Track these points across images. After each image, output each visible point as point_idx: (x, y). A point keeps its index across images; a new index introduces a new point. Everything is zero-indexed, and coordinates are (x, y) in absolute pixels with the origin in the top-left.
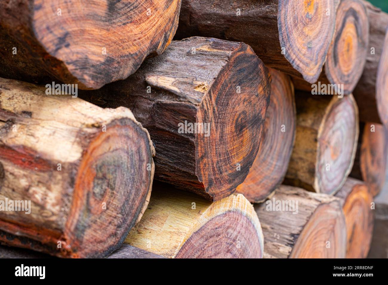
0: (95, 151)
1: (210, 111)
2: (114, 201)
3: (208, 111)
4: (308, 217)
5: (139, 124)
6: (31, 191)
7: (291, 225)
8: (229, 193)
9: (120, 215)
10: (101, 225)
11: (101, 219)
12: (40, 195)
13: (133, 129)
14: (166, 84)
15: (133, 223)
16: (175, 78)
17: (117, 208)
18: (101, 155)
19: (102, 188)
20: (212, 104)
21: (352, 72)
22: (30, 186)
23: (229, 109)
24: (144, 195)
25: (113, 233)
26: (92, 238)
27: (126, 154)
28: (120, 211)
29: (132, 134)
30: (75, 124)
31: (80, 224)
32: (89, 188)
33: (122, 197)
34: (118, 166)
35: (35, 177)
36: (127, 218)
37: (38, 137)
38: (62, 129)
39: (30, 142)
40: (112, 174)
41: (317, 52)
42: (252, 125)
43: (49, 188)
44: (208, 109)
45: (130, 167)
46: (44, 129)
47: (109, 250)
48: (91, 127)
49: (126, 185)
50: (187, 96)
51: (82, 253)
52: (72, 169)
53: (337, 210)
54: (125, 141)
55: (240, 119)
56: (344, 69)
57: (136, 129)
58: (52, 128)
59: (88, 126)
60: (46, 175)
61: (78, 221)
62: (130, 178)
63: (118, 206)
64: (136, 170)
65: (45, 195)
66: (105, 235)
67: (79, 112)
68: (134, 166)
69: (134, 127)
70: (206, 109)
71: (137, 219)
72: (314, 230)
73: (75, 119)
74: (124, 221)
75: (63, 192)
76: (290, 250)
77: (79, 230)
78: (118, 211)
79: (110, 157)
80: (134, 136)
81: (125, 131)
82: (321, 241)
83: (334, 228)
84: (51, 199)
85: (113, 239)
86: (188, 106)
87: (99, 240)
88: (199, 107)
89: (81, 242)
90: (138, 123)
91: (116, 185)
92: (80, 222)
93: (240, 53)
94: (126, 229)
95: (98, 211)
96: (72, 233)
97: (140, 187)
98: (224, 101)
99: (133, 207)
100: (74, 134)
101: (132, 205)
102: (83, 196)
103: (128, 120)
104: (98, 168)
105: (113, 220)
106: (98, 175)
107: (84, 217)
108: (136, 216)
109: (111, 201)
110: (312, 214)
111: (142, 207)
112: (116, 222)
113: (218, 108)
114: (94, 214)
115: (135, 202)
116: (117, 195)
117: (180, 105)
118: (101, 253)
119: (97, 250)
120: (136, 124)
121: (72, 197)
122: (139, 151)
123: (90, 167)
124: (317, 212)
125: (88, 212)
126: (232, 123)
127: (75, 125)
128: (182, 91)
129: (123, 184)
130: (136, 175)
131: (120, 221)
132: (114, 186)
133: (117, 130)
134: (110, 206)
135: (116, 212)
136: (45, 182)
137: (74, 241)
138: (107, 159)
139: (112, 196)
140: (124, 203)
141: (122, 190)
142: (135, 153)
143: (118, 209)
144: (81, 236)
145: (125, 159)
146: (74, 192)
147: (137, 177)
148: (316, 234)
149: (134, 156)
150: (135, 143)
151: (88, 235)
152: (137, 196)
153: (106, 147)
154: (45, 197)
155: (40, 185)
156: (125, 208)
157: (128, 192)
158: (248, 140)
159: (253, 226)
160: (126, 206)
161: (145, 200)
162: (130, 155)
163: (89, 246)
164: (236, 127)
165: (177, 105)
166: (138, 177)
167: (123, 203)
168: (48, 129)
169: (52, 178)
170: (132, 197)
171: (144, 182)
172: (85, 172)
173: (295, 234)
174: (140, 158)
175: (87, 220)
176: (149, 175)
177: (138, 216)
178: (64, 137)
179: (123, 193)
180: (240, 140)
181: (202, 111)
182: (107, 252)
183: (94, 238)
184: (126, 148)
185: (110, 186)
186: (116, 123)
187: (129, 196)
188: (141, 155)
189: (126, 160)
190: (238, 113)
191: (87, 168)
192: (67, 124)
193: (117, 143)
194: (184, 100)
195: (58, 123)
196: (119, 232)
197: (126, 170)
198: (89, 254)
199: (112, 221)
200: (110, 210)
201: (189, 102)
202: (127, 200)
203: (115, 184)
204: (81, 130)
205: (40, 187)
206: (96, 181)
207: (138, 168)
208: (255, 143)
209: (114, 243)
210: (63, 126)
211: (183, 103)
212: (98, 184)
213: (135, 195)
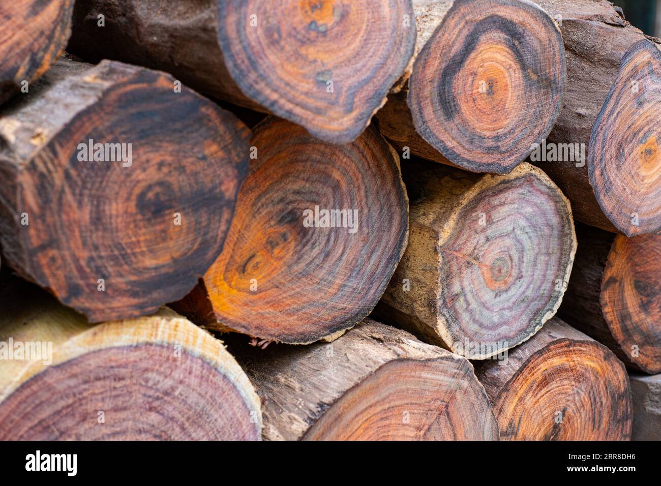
1: (55, 175)
3: (50, 175)
4: (360, 380)
7: (327, 387)
8: (136, 313)
14: (9, 130)
20: (61, 165)
23: (115, 175)
41: (349, 90)
44: (49, 172)
53: (454, 376)
55: (151, 194)
56: (479, 126)
70: (44, 170)
72: (379, 403)
76: (307, 429)
83: (446, 407)
88: (25, 167)
93: (133, 87)
110: (371, 374)
113: (79, 171)
124: (386, 373)
126: (128, 200)
158: (185, 231)
159: (225, 377)
164: (141, 206)
173: (325, 404)
180: (158, 228)
181: (34, 174)
190: (143, 184)
208: (208, 237)
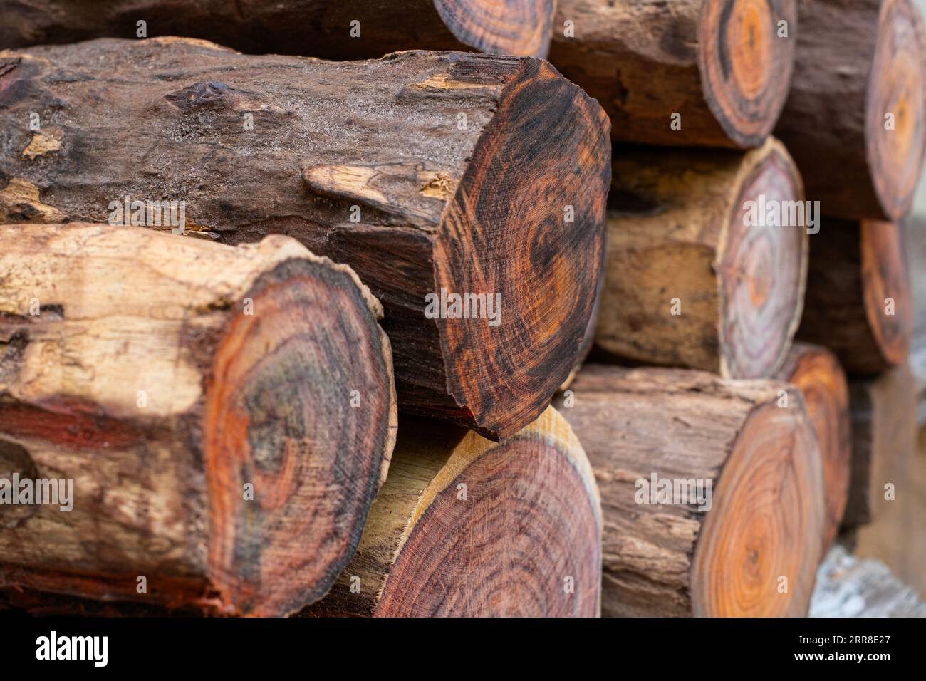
0: (233, 366)
1: (464, 239)
2: (311, 460)
3: (460, 240)
4: (728, 445)
5: (325, 261)
6: (108, 500)
9: (334, 487)
10: (294, 527)
11: (290, 513)
12: (131, 504)
13: (311, 280)
14: (353, 184)
15: (371, 489)
16: (372, 167)
17: (323, 473)
18: (249, 371)
19: (273, 444)
20: (468, 222)
21: (765, 93)
22: (102, 490)
23: (512, 221)
24: (381, 415)
25: (328, 534)
26: (282, 564)
27: (311, 344)
28: (332, 478)
29: (314, 290)
30: (170, 313)
31: (244, 545)
32: (242, 456)
33: (328, 444)
34: (298, 379)
35: (108, 466)
36: (353, 486)
37: (91, 366)
38: (141, 332)
39: (77, 381)
40: (289, 401)
42: (573, 242)
43: (147, 486)
44: (459, 235)
45: (328, 368)
46: (101, 343)
47: (329, 575)
48: (209, 311)
49: (330, 414)
50: (406, 212)
51: (267, 607)
52: (188, 428)
53: (793, 412)
54: (299, 314)
55: (541, 238)
56: (746, 86)
57: (321, 275)
58: (117, 335)
59: (200, 312)
60: (132, 456)
61: (237, 540)
62: (336, 392)
63: (323, 469)
64: (345, 369)
65: (144, 504)
66: (311, 545)
67: (172, 279)
68: (338, 362)
69: (313, 273)
71: (378, 478)
72: (747, 469)
73: (165, 299)
74: (349, 494)
75: (183, 488)
76: (697, 528)
77: (245, 557)
78: (328, 479)
79: (273, 367)
80: (319, 295)
81: (294, 291)
82: (765, 491)
83: (791, 454)
84: (159, 510)
85: (332, 546)
86: (409, 235)
87: (299, 562)
88: (437, 236)
89: (258, 584)
90: (321, 259)
91: (306, 424)
92: (242, 541)
94: (359, 510)
95: (278, 500)
96: (230, 573)
97: (367, 403)
98: (496, 205)
99: (361, 455)
100: (173, 338)
101: (358, 451)
102: (233, 479)
103: (294, 264)
104: (252, 404)
105: (320, 504)
106: (256, 419)
107: (249, 526)
108: (374, 473)
109: (305, 464)
110: (737, 434)
111: (383, 446)
112: (329, 505)
113: (483, 226)
114: (270, 510)
115: (361, 441)
116: (315, 445)
117: (392, 235)
118: (312, 588)
119: (302, 584)
120: (316, 263)
121: (207, 492)
122: (341, 325)
123: (232, 409)
124: (748, 428)
125: (254, 510)
126: (524, 252)
127: (171, 315)
128: (393, 200)
129: (322, 414)
130: (348, 380)
131: (340, 500)
132: (301, 429)
133: (274, 298)
134: (305, 476)
135: (323, 483)
136: (134, 472)
137: (239, 588)
138: (266, 373)
139: (303, 452)
140: (337, 456)
141: (323, 428)
142: (332, 331)
143: (325, 476)
144: (253, 571)
145: (311, 355)
146: (208, 480)
147: (353, 385)
148: (752, 478)
149: (333, 339)
150: (326, 309)
151: (269, 560)
152: (365, 428)
153: (257, 346)
154: (143, 507)
155: (126, 482)
156: (341, 465)
157: (339, 428)
158: (568, 280)
160: (343, 459)
161: (387, 426)
162: (322, 342)
163: (280, 584)
164: (534, 259)
165: (384, 235)
166: (355, 383)
167: (334, 457)
168: (109, 339)
169: (147, 459)
170: (352, 435)
171: (372, 389)
172: (222, 424)
174: (347, 338)
175: (257, 529)
176: (382, 366)
177: (379, 471)
178: (151, 351)
179: (327, 435)
180: (548, 284)
181: (444, 244)
182: (326, 580)
183: (286, 563)
184: (306, 331)
185: (291, 431)
186: (266, 282)
187: (345, 435)
188: (347, 330)
189: (316, 358)
190: (535, 225)
191: (224, 412)
192: (152, 317)
193: (282, 327)
194: (399, 221)
195: (129, 319)
196: (342, 525)
197: (321, 378)
198: (283, 603)
199: (320, 508)
200: (308, 485)
201: (413, 226)
202: (342, 447)
203: (302, 422)
204: (186, 326)
205: (127, 488)
206: (255, 434)
207: (348, 362)
208: (586, 281)
209: (338, 552)
210: (143, 324)
211: (399, 229)
212: (261, 439)
213: (358, 425)
